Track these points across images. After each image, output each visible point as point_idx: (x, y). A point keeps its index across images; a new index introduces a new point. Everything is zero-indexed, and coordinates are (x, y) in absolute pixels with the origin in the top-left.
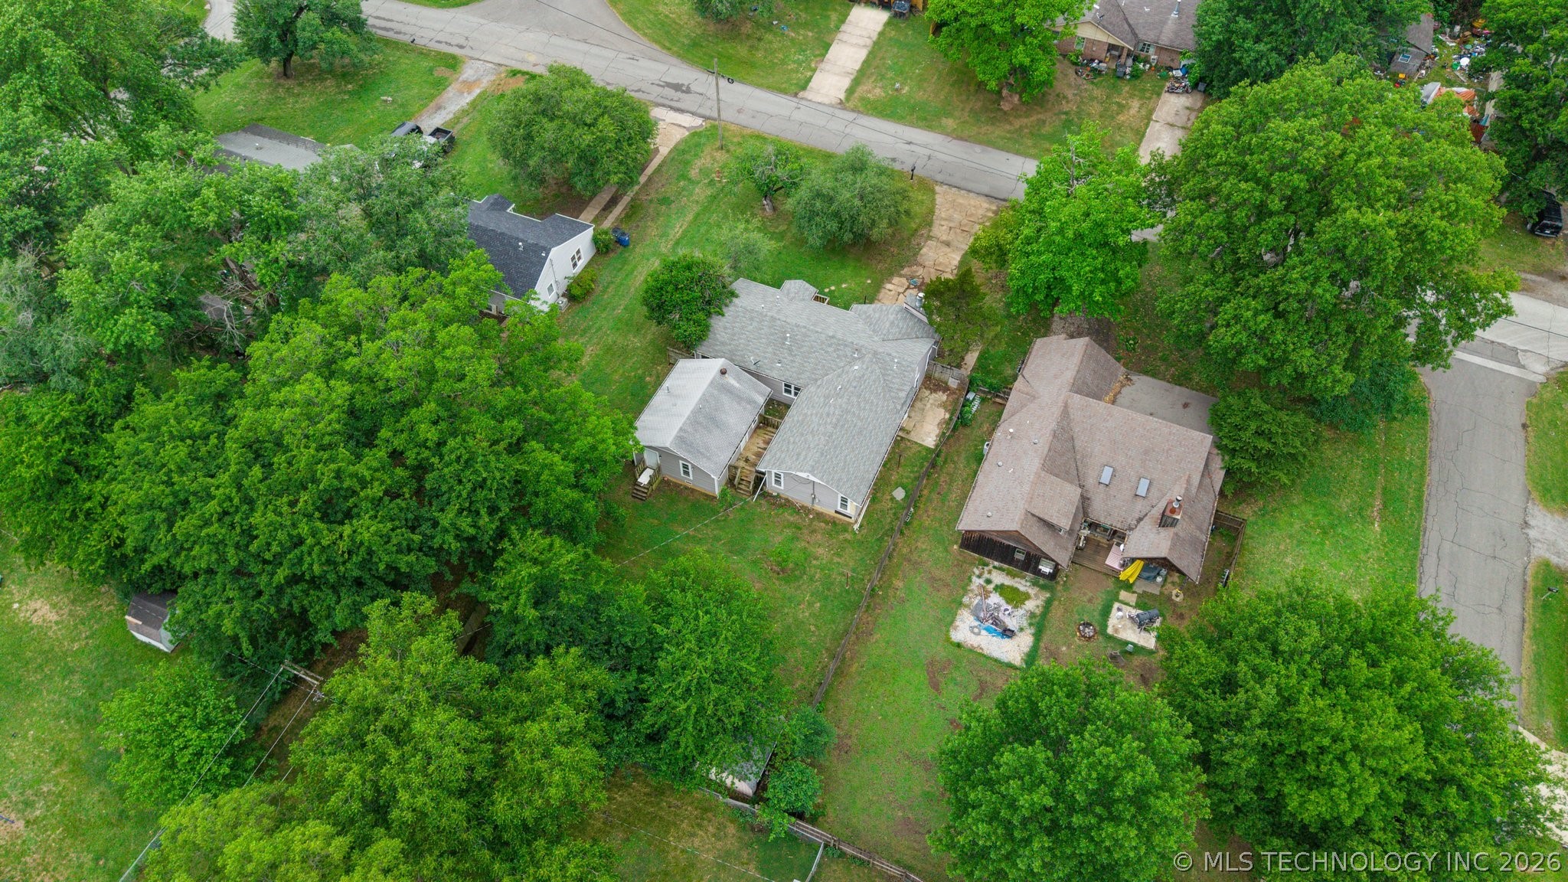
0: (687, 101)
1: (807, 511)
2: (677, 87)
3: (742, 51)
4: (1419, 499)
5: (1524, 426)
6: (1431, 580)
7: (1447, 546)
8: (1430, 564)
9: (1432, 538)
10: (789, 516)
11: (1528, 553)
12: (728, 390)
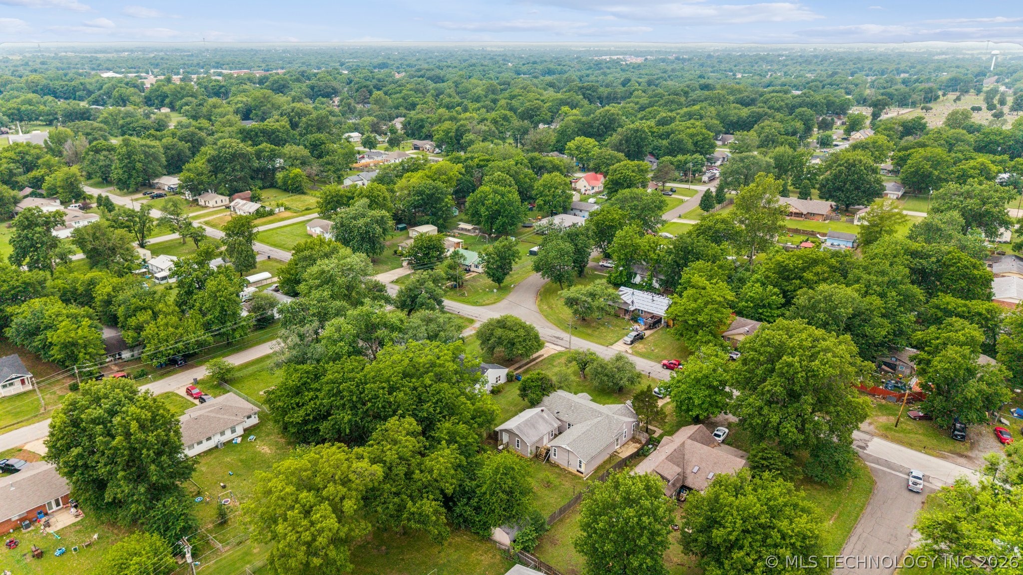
0: (560, 342)
1: (565, 470)
2: (558, 338)
3: (590, 331)
4: (857, 517)
5: (923, 503)
6: (852, 545)
7: (865, 535)
8: (854, 539)
9: (859, 530)
10: (557, 470)
11: (908, 545)
12: (543, 418)
